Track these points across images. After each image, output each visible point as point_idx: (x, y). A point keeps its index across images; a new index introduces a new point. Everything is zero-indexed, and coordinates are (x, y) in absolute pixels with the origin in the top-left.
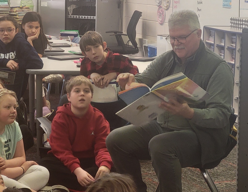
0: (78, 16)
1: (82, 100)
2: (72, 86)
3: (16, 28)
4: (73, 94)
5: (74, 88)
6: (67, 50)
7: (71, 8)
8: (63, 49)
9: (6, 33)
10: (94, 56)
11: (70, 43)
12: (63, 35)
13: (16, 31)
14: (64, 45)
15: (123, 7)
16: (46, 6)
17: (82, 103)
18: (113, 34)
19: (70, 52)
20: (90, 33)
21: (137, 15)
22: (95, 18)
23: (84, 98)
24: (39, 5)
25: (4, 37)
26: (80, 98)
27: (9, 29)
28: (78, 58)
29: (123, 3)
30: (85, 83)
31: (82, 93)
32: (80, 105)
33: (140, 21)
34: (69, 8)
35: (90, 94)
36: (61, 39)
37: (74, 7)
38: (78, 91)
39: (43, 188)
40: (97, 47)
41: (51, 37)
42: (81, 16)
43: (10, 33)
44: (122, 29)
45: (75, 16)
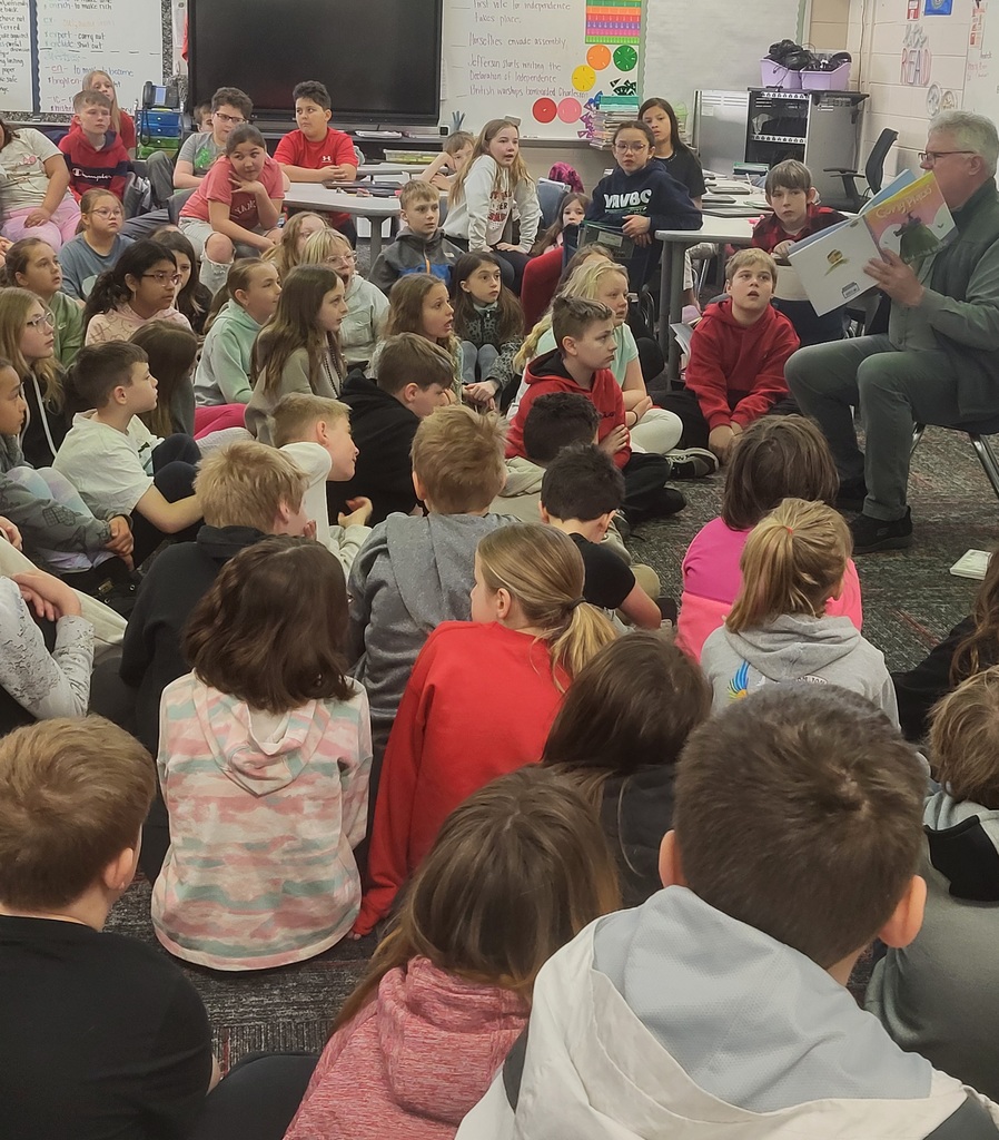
0: (771, 137)
1: (753, 294)
2: (736, 267)
3: (651, 146)
4: (737, 281)
5: (741, 270)
6: (740, 200)
7: (758, 122)
8: (734, 197)
9: (629, 152)
10: (785, 209)
11: (748, 187)
12: (737, 172)
13: (650, 152)
14: (736, 190)
15: (861, 123)
16: (711, 115)
17: (752, 299)
18: (839, 173)
19: (747, 203)
20: (791, 164)
21: (889, 137)
22: (805, 141)
23: (757, 290)
24: (698, 112)
25: (626, 159)
26: (751, 289)
27: (637, 145)
28: (758, 216)
29: (862, 115)
30: (762, 261)
31: (754, 280)
32: (749, 303)
33: (893, 149)
34: (755, 121)
35: (770, 284)
36: (735, 179)
37: (765, 118)
38: (748, 276)
39: (669, 452)
40: (796, 193)
41: (716, 175)
42: (777, 137)
43: (637, 153)
44: (856, 165)
45: (766, 137)
